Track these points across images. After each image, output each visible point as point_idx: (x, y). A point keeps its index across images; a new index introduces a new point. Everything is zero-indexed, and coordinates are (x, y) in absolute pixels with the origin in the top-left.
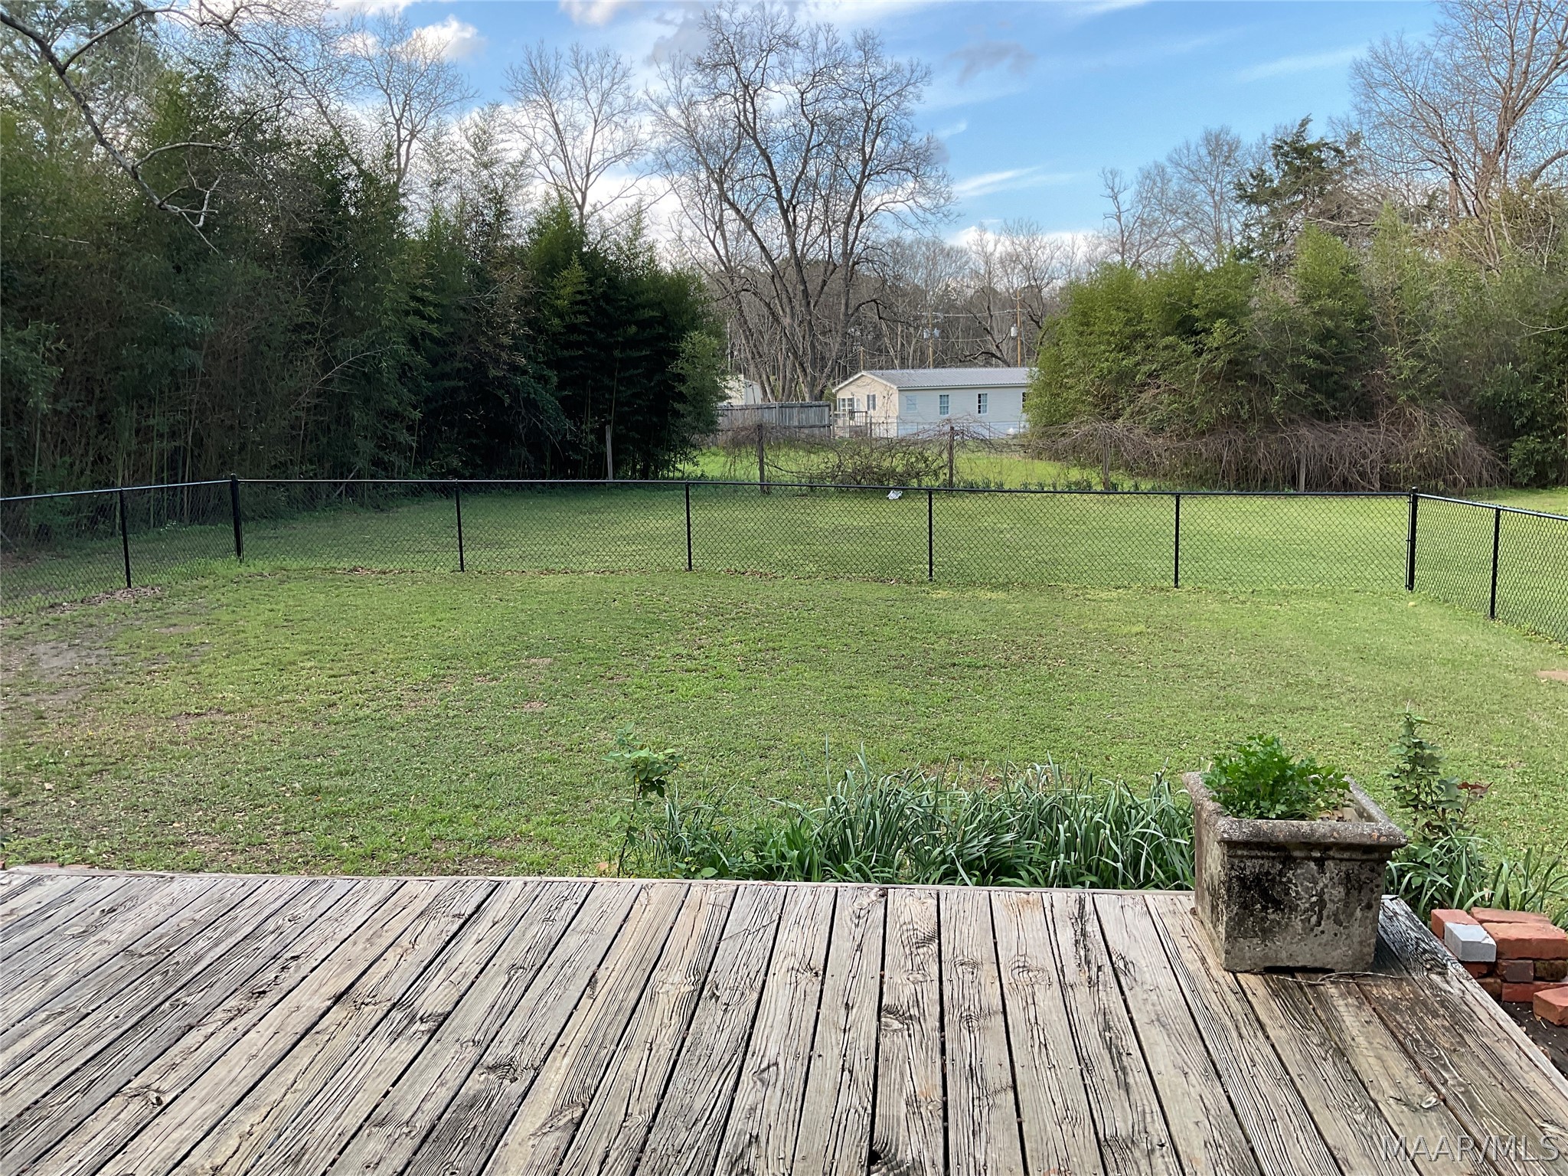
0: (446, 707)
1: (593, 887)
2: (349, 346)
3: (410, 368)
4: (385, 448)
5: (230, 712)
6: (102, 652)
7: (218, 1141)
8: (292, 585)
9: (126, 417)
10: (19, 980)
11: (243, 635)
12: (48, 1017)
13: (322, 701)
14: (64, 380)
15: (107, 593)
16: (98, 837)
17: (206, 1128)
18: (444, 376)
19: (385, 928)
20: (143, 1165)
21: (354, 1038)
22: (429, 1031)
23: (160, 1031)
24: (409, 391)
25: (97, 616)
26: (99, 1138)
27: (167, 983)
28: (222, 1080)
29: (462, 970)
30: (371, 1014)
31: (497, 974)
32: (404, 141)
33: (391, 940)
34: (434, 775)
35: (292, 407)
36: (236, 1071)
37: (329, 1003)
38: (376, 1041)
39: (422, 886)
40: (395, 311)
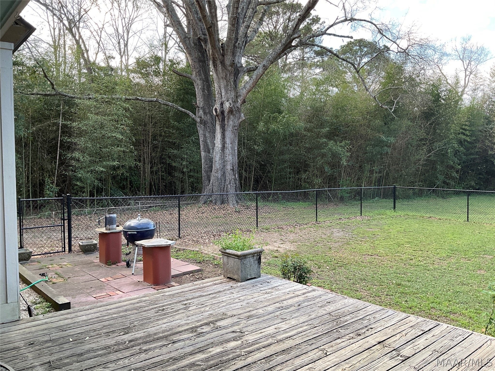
0: (449, 267)
1: (471, 334)
2: (437, 145)
3: (459, 152)
4: (447, 178)
5: (381, 256)
6: (350, 233)
7: (336, 368)
8: (409, 221)
9: (367, 167)
10: (304, 313)
11: (390, 234)
12: (308, 324)
13: (409, 258)
14: (351, 156)
15: (355, 217)
16: (336, 284)
17: (335, 364)
18: (471, 154)
19: (400, 327)
20: (318, 367)
21: (380, 355)
22: (402, 360)
23: (332, 336)
24: (458, 159)
25: (351, 223)
26: (310, 357)
27: (337, 325)
28: (343, 354)
29: (418, 346)
30: (387, 350)
31: (429, 351)
32: (468, 75)
33: (400, 331)
34: (438, 288)
35: (417, 164)
36: (346, 352)
37: (376, 343)
38: (386, 358)
39: (414, 319)
40: (455, 133)
